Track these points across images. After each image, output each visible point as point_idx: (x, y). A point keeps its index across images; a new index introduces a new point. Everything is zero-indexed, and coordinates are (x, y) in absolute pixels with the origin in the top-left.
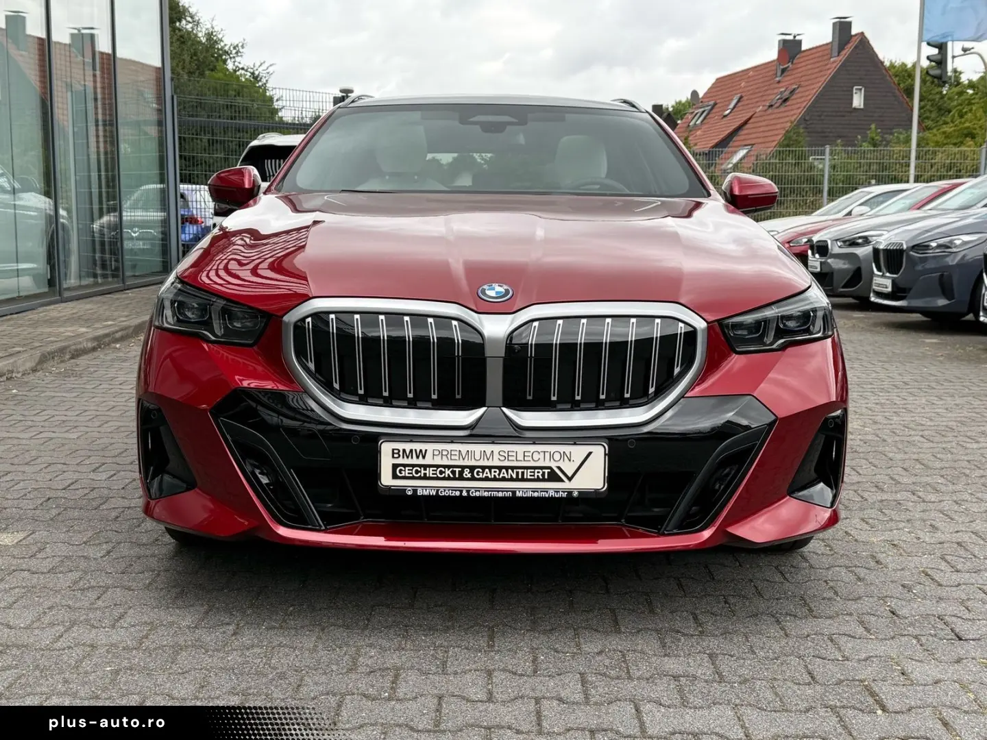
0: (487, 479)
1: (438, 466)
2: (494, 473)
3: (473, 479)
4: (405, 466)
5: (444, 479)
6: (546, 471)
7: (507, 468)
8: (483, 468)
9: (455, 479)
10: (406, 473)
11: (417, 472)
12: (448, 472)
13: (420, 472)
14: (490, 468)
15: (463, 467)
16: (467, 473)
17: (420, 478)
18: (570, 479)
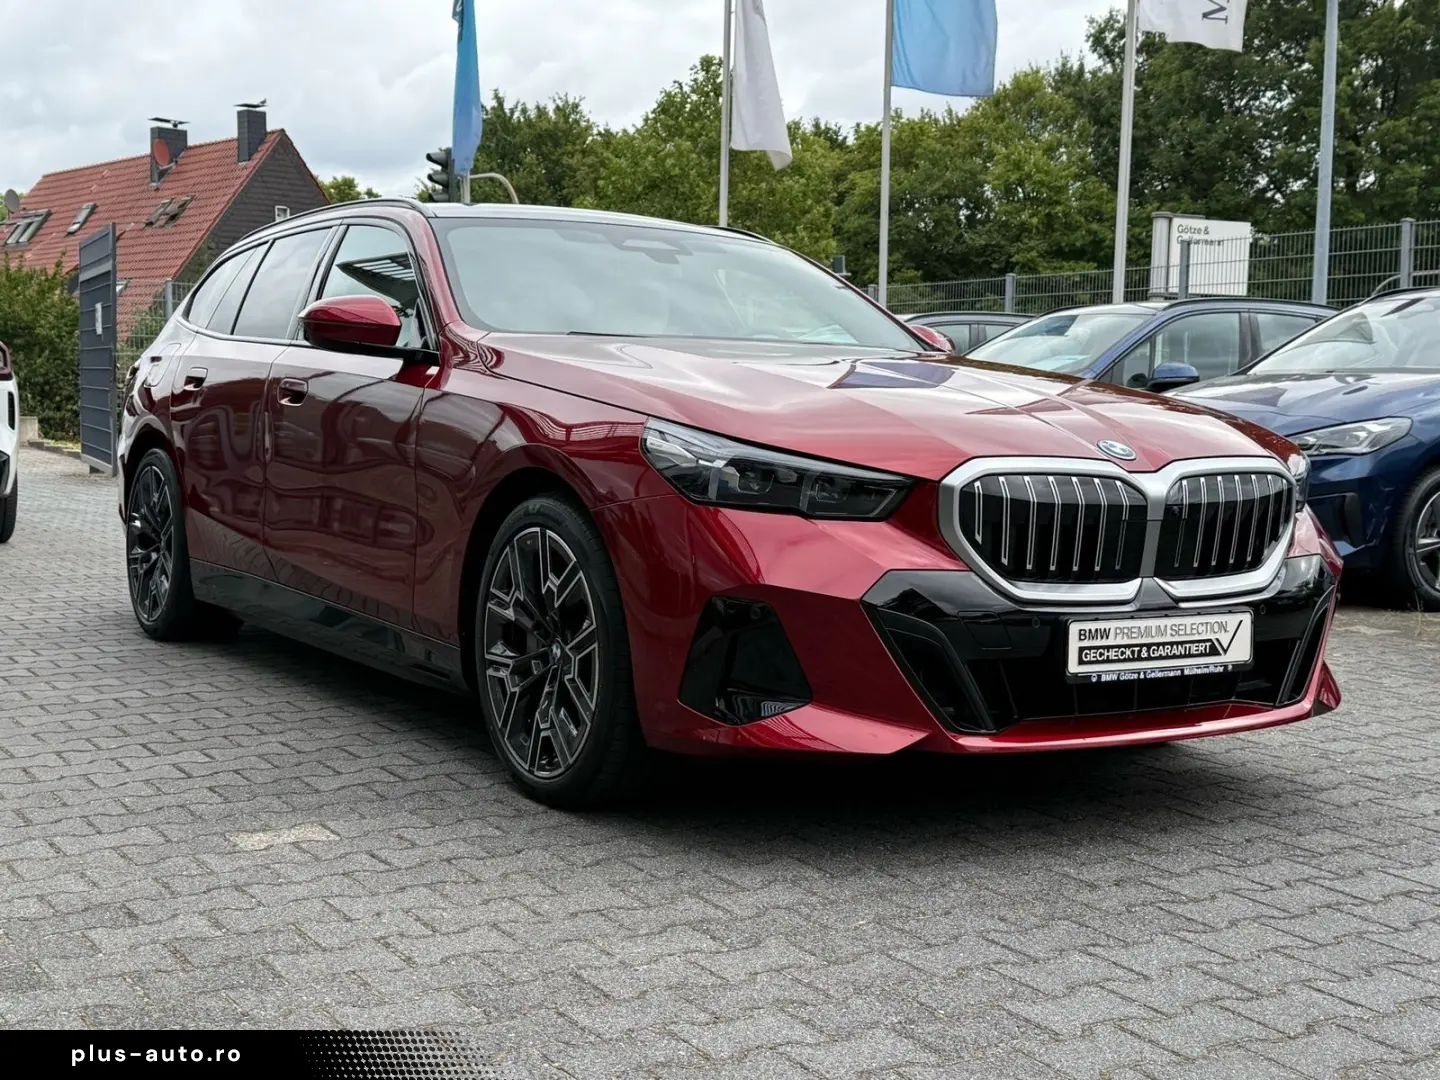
0: (1161, 658)
1: (1119, 647)
2: (1167, 650)
3: (1149, 658)
4: (1090, 648)
5: (1125, 660)
6: (1208, 644)
7: (1177, 643)
8: (1158, 645)
9: (1133, 660)
10: (1090, 658)
11: (1101, 655)
12: (1128, 652)
13: (1103, 655)
14: (1164, 644)
15: (1141, 646)
16: (1144, 654)
17: (1103, 662)
18: (1225, 651)
